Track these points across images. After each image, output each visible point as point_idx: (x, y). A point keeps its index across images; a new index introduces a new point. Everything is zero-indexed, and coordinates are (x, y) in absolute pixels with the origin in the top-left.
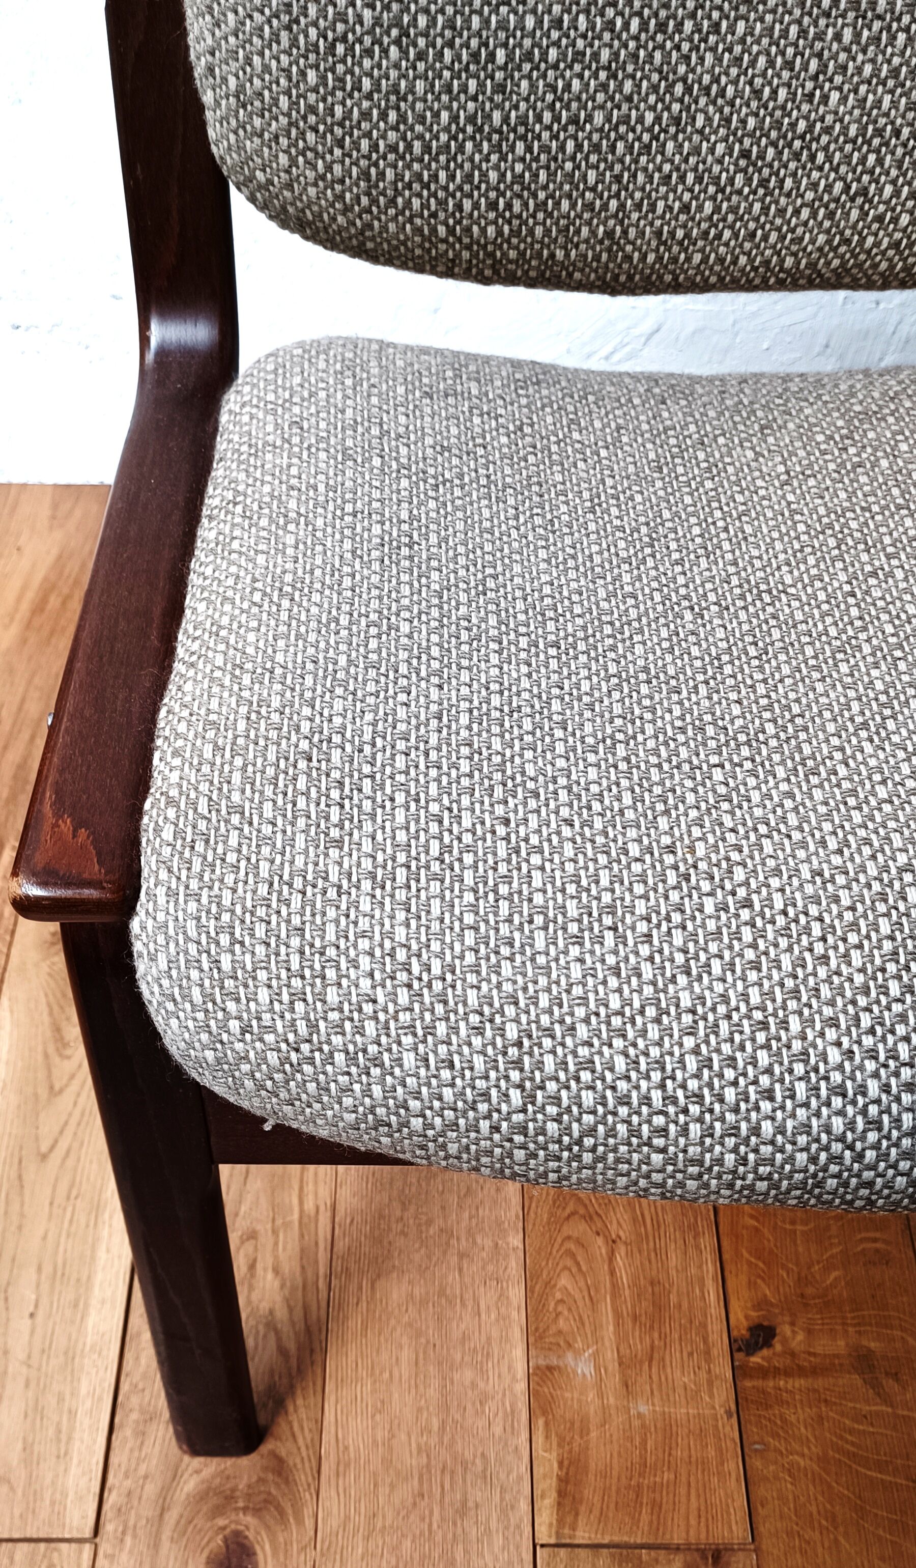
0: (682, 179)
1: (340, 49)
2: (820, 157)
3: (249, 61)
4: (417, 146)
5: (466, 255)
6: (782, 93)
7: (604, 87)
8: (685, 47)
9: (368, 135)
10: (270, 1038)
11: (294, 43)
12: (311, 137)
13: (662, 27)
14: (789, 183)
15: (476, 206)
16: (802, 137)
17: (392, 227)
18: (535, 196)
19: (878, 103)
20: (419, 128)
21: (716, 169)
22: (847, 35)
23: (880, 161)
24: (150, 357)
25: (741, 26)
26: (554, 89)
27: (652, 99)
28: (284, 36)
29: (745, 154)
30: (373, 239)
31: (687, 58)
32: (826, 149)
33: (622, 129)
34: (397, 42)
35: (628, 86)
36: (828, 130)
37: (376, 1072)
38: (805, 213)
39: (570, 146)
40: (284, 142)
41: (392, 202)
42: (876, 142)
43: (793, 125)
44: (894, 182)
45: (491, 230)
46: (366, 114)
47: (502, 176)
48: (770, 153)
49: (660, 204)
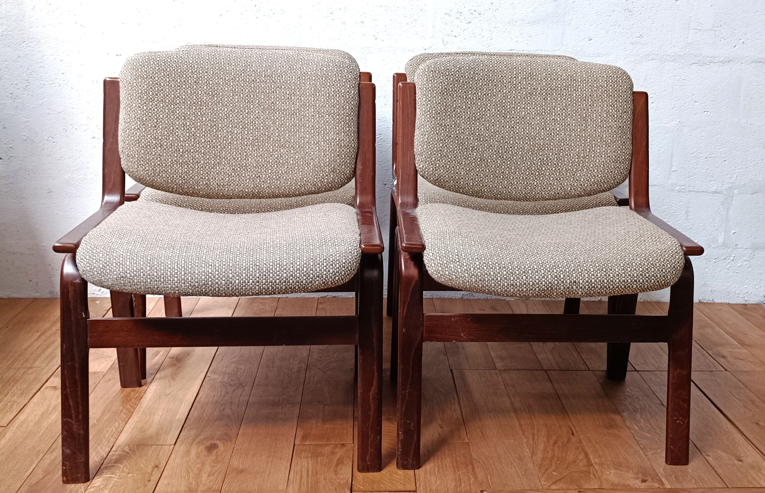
0: (221, 173)
1: (148, 147)
2: (249, 170)
3: (130, 149)
4: (164, 165)
5: (175, 186)
6: (239, 159)
7: (203, 157)
8: (219, 150)
9: (154, 162)
10: (101, 262)
11: (139, 146)
12: (142, 162)
13: (214, 147)
14: (243, 175)
15: (177, 176)
16: (245, 166)
17: (159, 180)
18: (190, 175)
19: (259, 160)
20: (164, 162)
21: (228, 172)
22: (251, 148)
23: (261, 171)
24: (103, 203)
25: (230, 147)
26: (193, 156)
27: (213, 159)
28: (137, 145)
29: (234, 169)
30: (155, 182)
32: (250, 168)
33: (207, 164)
34: (160, 147)
35: (208, 157)
36: (250, 165)
37: (121, 266)
38: (248, 180)
39: (197, 167)
40: (136, 163)
41: (159, 175)
42: (260, 167)
43: (243, 164)
44: (265, 174)
45: (180, 181)
46: (153, 159)
47: (182, 171)
48: (239, 169)
49: (217, 178)
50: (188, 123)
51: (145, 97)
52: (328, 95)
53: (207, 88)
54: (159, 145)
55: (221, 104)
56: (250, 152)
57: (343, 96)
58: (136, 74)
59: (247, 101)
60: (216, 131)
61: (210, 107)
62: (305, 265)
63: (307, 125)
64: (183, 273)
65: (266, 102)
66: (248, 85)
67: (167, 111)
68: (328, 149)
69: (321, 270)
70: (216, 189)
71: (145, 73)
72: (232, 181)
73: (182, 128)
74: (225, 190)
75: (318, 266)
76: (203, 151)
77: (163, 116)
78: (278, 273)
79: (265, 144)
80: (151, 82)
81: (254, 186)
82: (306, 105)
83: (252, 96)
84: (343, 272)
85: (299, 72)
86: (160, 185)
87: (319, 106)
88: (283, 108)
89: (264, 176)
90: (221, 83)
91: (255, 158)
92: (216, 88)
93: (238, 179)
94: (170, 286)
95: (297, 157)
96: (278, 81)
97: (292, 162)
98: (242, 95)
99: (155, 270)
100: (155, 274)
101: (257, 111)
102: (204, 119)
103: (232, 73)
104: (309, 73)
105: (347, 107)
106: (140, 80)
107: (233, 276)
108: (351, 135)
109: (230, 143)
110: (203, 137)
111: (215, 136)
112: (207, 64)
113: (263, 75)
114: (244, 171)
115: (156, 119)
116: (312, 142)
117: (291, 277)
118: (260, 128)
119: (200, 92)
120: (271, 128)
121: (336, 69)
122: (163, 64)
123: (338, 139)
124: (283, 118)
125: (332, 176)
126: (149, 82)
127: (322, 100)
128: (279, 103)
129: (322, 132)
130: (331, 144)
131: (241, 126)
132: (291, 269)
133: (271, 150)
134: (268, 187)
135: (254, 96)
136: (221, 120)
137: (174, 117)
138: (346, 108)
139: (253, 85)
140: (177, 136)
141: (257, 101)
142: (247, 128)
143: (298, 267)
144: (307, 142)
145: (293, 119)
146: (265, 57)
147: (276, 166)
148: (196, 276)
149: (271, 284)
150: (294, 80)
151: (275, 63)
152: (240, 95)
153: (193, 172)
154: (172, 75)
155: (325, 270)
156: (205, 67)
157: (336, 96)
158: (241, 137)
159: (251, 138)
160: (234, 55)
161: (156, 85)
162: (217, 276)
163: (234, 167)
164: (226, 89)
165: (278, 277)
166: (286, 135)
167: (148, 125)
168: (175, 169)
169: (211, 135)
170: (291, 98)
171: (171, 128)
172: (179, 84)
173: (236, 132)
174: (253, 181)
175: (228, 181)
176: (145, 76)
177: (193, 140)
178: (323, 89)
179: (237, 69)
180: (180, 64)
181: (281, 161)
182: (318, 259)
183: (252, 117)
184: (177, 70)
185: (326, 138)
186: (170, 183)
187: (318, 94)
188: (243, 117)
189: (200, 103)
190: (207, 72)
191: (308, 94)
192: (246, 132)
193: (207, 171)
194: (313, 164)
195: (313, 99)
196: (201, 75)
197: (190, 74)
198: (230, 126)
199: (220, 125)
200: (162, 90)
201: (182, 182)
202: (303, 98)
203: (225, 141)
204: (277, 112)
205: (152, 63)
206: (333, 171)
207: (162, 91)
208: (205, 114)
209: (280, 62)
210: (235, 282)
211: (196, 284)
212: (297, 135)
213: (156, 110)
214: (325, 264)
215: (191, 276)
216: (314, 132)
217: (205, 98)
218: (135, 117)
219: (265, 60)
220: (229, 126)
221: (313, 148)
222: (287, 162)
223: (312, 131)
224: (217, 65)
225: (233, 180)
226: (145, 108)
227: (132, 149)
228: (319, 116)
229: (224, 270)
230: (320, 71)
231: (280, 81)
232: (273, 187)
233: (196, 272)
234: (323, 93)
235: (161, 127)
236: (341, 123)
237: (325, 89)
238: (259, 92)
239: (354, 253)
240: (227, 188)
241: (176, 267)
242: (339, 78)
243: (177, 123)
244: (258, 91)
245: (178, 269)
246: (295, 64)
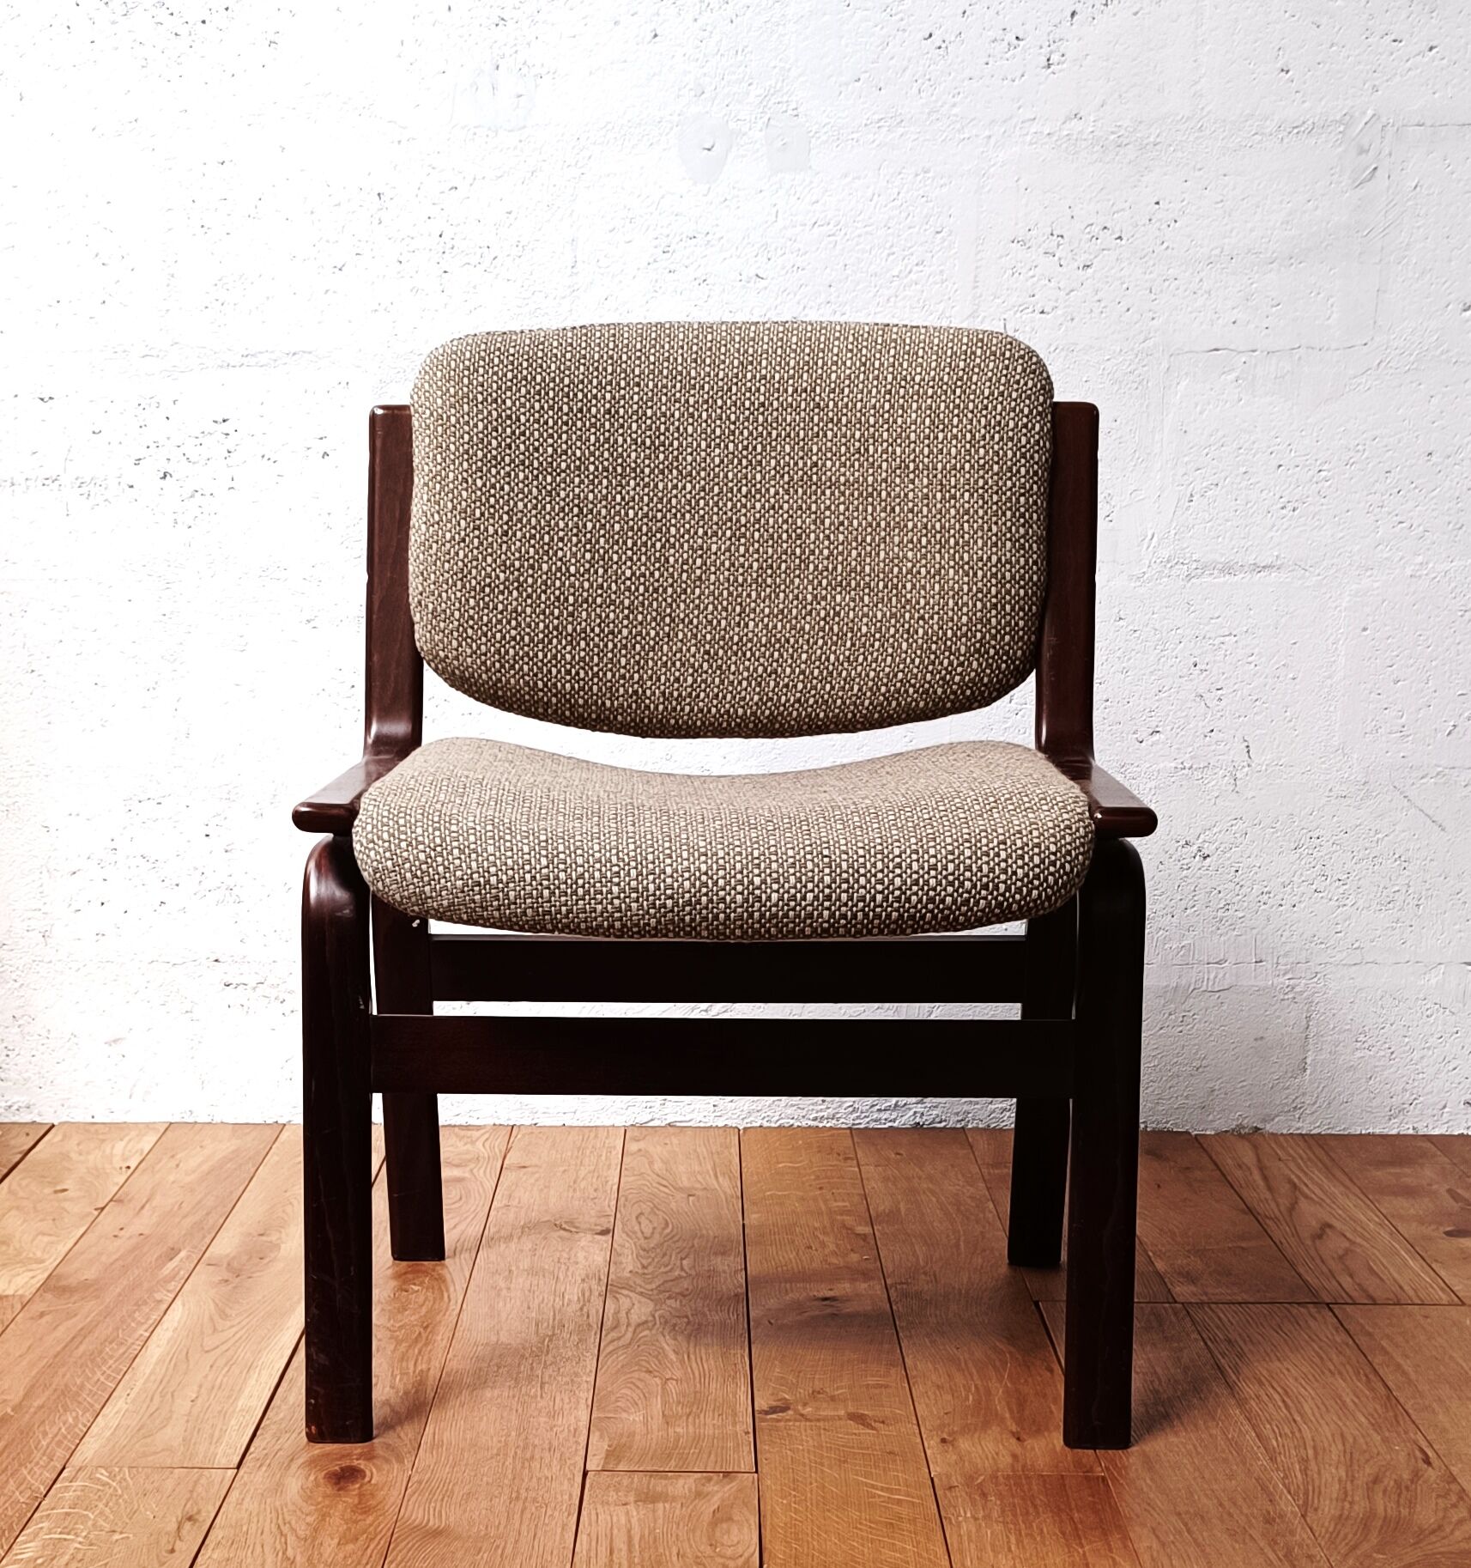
0: (674, 664)
1: (487, 590)
2: (748, 653)
3: (440, 595)
4: (527, 639)
6: (723, 623)
7: (627, 617)
8: (669, 600)
9: (501, 631)
10: (421, 847)
11: (464, 586)
12: (470, 631)
13: (656, 590)
14: (733, 668)
16: (737, 644)
17: (512, 680)
18: (592, 669)
19: (775, 627)
20: (527, 630)
22: (754, 594)
23: (781, 656)
24: (370, 741)
25: (697, 591)
26: (600, 617)
27: (653, 624)
29: (707, 653)
31: (671, 606)
32: (751, 649)
33: (638, 638)
34: (517, 589)
35: (640, 617)
36: (750, 640)
37: (474, 856)
38: (745, 683)
39: (610, 645)
40: (455, 634)
41: (512, 667)
42: (777, 646)
43: (731, 638)
44: (790, 666)
45: (568, 686)
46: (499, 622)
47: (573, 658)
48: (721, 652)
49: (663, 678)
50: (589, 525)
51: (480, 454)
52: (968, 436)
53: (639, 427)
54: (516, 584)
55: (675, 472)
56: (753, 605)
57: (1011, 439)
58: (456, 393)
59: (744, 462)
60: (663, 546)
61: (647, 480)
62: (950, 857)
63: (910, 525)
64: (633, 873)
65: (796, 464)
66: (747, 419)
67: (535, 490)
68: (966, 588)
69: (992, 870)
70: (661, 707)
71: (480, 389)
72: (703, 686)
73: (575, 539)
74: (682, 710)
75: (985, 859)
76: (627, 602)
77: (525, 506)
78: (880, 875)
79: (792, 582)
80: (495, 414)
81: (761, 699)
82: (907, 467)
83: (759, 448)
84: (1050, 878)
85: (890, 377)
86: (515, 695)
87: (944, 468)
88: (842, 479)
89: (788, 670)
90: (677, 414)
91: (766, 620)
92: (663, 427)
93: (717, 680)
94: (599, 907)
95: (879, 615)
96: (831, 403)
97: (864, 629)
98: (731, 446)
99: (562, 866)
100: (562, 875)
101: (772, 491)
102: (631, 513)
103: (706, 386)
104: (918, 378)
105: (1023, 470)
106: (466, 407)
107: (764, 882)
108: (1031, 547)
109: (700, 578)
110: (629, 563)
111: (658, 560)
112: (637, 362)
113: (790, 390)
114: (734, 658)
115: (507, 513)
116: (923, 571)
117: (915, 888)
118: (780, 537)
119: (620, 440)
120: (808, 536)
121: (991, 365)
122: (525, 364)
123: (994, 558)
124: (842, 508)
125: (975, 664)
126: (490, 413)
127: (953, 451)
128: (834, 465)
129: (952, 541)
130: (975, 574)
131: (728, 533)
132: (915, 866)
133: (809, 597)
134: (798, 701)
135: (764, 448)
136: (675, 515)
137: (553, 509)
138: (1018, 471)
139: (761, 418)
140: (561, 560)
141: (773, 462)
142: (744, 536)
143: (933, 861)
144: (910, 572)
145: (870, 509)
146: (794, 339)
147: (820, 642)
148: (669, 881)
149: (861, 905)
150: (873, 401)
151: (821, 355)
152: (727, 447)
153: (601, 660)
154: (547, 394)
155: (1005, 871)
156: (633, 371)
157: (992, 438)
158: (727, 564)
159: (755, 565)
160: (709, 337)
161: (509, 422)
162: (721, 882)
163: (707, 646)
164: (690, 429)
165: (879, 887)
166: (849, 554)
167: (486, 530)
168: (554, 651)
169: (649, 559)
170: (867, 450)
171: (547, 538)
172: (565, 418)
173: (714, 548)
174: (759, 684)
175: (692, 686)
176: (480, 398)
177: (601, 571)
178: (956, 420)
179: (717, 375)
180: (568, 363)
181: (836, 628)
182: (984, 841)
183: (758, 505)
184: (562, 380)
185: (962, 558)
186: (542, 690)
187: (941, 436)
188: (734, 506)
189: (619, 469)
190: (638, 385)
191: (913, 436)
192: (742, 549)
193: (637, 657)
194: (926, 633)
195: (926, 451)
196: (622, 392)
197: (595, 391)
198: (701, 531)
199: (673, 530)
200: (523, 434)
201: (573, 688)
202: (898, 450)
203: (685, 576)
204: (828, 492)
205: (496, 361)
206: (978, 651)
207: (522, 438)
208: (633, 498)
209: (836, 350)
210: (769, 898)
211: (669, 903)
212: (882, 554)
213: (507, 488)
214: (1003, 855)
215: (654, 882)
216: (929, 542)
217: (633, 455)
218: (454, 508)
219: (794, 347)
220: (696, 533)
221: (924, 587)
222: (852, 630)
223: (924, 540)
224: (666, 364)
225: (705, 681)
226: (479, 483)
227: (444, 595)
228: (943, 497)
229: (738, 866)
230: (947, 370)
231: (836, 405)
232: (811, 701)
233: (669, 870)
234: (955, 430)
235: (519, 534)
236: (1004, 514)
237: (960, 421)
238: (779, 435)
239: (1078, 830)
240: (689, 704)
241: (614, 860)
242: (1002, 388)
243: (561, 524)
244: (774, 433)
245: (621, 864)
246: (878, 356)
